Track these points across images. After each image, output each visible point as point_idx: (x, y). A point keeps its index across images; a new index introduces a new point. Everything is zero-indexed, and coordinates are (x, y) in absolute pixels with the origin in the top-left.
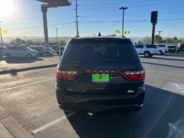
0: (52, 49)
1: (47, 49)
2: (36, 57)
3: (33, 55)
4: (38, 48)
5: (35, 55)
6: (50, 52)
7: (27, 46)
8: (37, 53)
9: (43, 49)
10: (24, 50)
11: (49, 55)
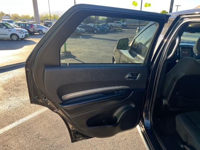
0: (45, 27)
1: (38, 26)
2: (25, 38)
3: (21, 36)
4: (26, 25)
5: (24, 35)
6: (43, 31)
7: (11, 22)
8: (26, 32)
9: (33, 27)
10: (7, 28)
11: (42, 34)
